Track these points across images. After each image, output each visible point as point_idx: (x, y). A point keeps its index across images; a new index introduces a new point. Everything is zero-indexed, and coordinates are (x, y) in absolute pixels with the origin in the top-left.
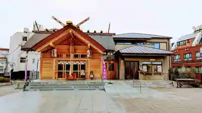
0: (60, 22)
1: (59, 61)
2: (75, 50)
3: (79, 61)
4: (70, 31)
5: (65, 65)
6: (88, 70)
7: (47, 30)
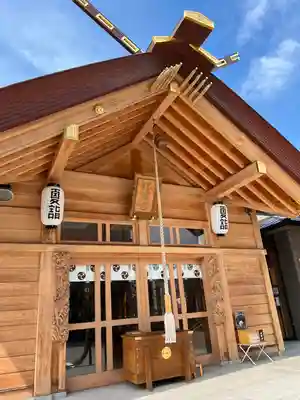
3: (174, 260)
4: (174, 88)
5: (103, 284)
6: (221, 306)
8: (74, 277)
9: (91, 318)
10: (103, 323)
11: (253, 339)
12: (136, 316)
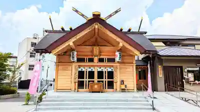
0: (83, 15)
1: (79, 66)
2: (100, 52)
3: (105, 66)
4: (97, 26)
5: (86, 71)
6: (117, 79)
7: (63, 29)
8: (80, 70)
9: (84, 78)
10: (86, 80)
11: (123, 87)
12: (94, 78)
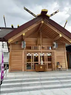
0: (32, 13)
3: (46, 52)
4: (42, 22)
7: (12, 26)
10: (32, 62)
